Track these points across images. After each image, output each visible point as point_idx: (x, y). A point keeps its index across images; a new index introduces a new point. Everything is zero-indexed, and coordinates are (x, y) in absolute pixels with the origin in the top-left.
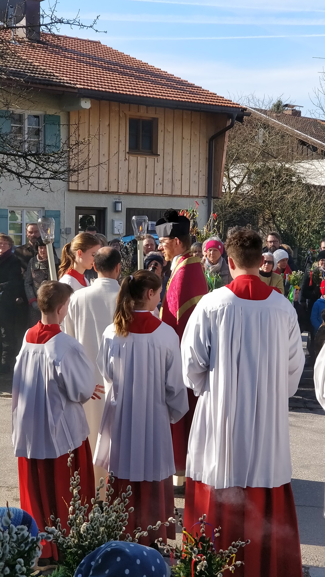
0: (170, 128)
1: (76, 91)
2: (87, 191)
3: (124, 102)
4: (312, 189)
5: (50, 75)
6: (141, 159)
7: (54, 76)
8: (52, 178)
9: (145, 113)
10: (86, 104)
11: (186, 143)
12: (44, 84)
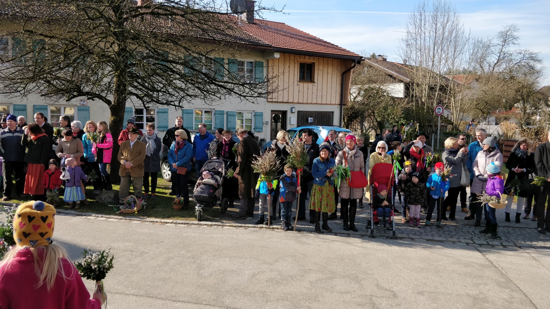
0: (321, 68)
1: (272, 48)
2: (277, 102)
3: (297, 54)
4: (396, 99)
5: (259, 40)
6: (306, 85)
7: (260, 41)
8: (258, 97)
9: (308, 60)
10: (277, 55)
11: (330, 75)
12: (255, 45)
